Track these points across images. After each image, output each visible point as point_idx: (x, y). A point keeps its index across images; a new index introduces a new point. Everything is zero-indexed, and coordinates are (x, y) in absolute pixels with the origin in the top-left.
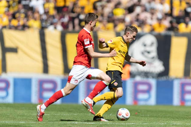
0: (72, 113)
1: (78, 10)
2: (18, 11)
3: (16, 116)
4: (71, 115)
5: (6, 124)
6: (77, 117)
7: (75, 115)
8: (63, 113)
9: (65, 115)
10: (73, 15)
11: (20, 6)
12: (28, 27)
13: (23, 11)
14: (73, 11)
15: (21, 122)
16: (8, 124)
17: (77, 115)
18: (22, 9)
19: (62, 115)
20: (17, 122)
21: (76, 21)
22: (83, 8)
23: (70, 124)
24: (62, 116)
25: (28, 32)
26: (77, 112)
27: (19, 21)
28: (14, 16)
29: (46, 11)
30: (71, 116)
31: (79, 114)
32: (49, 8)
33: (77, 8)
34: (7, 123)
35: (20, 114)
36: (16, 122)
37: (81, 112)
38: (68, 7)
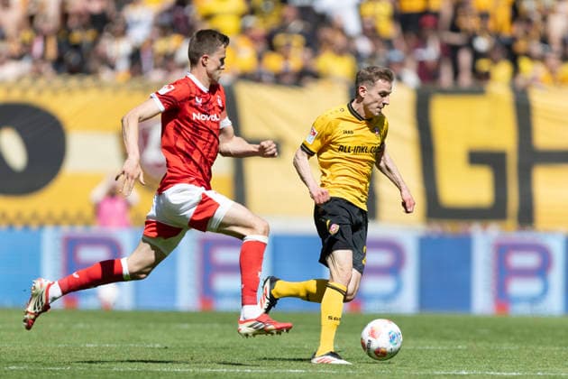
0: (451, 342)
1: (470, 23)
2: (283, 28)
3: (278, 351)
4: (445, 348)
5: (247, 375)
6: (466, 356)
7: (460, 347)
8: (422, 342)
9: (428, 348)
10: (455, 39)
11: (288, 11)
12: (316, 76)
13: (296, 25)
14: (455, 28)
15: (291, 371)
16: (253, 376)
17: (465, 347)
18: (295, 18)
19: (420, 348)
20: (281, 371)
21: (465, 58)
22: (484, 16)
23: (445, 375)
24: (421, 352)
25: (314, 91)
26: (468, 340)
27: (286, 58)
28: (269, 43)
29: (368, 27)
30: (448, 351)
31: (471, 344)
32: (374, 17)
33: (466, 15)
34: (250, 373)
35: (289, 344)
36: (276, 371)
37: (481, 340)
38: (436, 15)
